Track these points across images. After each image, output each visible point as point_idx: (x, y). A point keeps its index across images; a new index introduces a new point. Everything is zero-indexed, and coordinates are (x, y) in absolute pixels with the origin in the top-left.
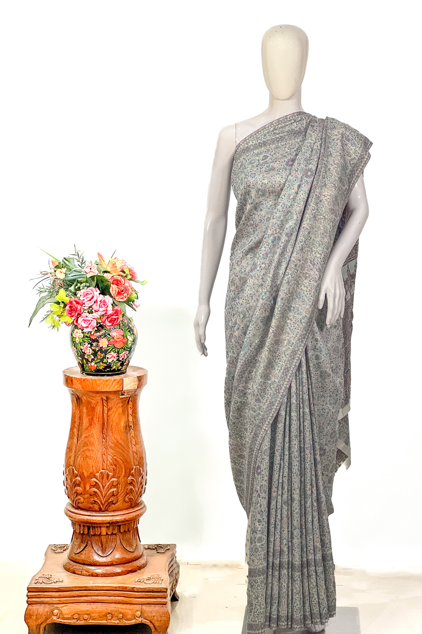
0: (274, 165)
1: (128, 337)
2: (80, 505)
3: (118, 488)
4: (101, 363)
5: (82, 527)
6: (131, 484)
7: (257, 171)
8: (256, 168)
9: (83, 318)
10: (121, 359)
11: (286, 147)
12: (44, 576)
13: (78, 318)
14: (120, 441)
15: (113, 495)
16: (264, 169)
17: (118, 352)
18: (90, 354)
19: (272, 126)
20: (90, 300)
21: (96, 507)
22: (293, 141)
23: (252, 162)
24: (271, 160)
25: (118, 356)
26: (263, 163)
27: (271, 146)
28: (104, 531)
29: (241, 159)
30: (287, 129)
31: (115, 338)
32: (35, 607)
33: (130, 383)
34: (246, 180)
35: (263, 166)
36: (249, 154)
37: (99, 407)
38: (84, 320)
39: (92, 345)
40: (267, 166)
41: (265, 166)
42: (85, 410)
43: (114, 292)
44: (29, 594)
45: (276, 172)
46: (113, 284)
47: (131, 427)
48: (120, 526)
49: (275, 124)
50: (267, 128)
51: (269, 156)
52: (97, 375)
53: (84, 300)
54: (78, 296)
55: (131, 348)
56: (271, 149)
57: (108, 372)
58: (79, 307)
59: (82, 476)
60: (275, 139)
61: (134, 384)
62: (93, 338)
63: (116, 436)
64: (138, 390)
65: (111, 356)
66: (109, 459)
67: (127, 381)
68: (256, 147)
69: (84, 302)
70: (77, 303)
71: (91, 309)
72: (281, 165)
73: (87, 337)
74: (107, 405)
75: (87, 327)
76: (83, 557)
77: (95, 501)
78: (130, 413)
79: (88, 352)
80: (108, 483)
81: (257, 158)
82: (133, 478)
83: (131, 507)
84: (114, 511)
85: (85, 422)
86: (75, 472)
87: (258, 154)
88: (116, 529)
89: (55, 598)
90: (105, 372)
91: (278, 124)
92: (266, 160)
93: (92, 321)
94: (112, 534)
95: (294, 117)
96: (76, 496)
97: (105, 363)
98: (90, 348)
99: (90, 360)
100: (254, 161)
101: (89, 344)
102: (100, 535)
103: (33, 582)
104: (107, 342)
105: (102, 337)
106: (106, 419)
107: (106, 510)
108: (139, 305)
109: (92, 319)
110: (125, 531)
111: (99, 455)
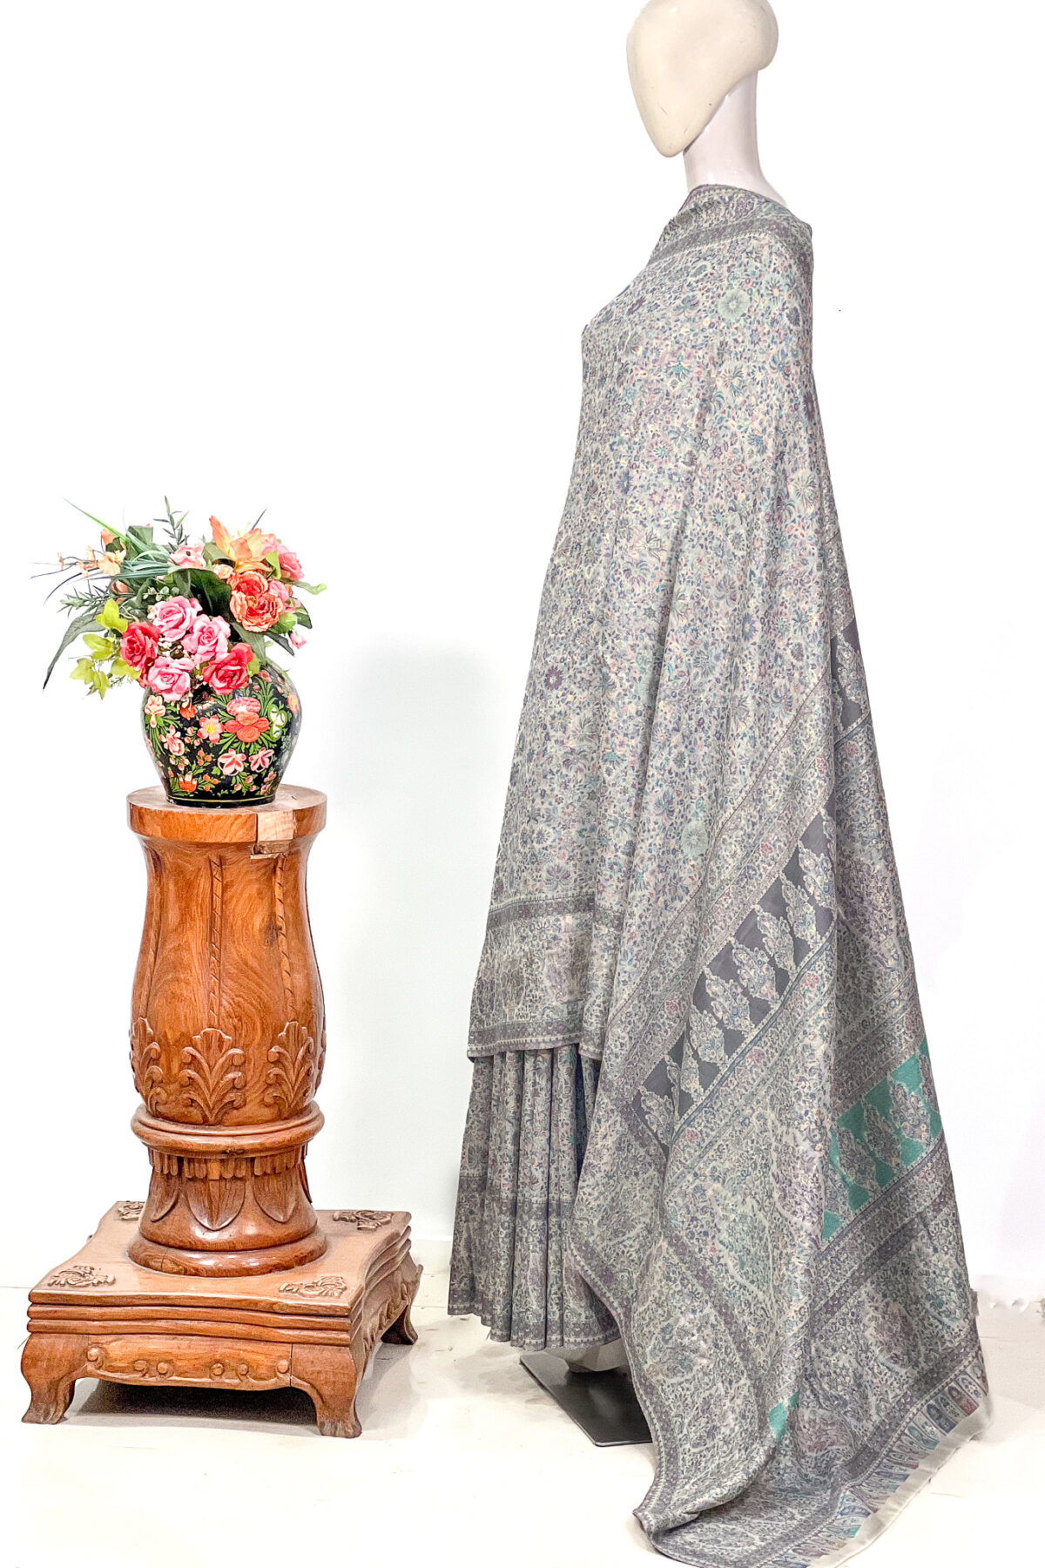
1: (273, 716)
2: (161, 1109)
3: (244, 1073)
4: (207, 776)
5: (166, 1160)
6: (277, 1063)
9: (158, 670)
10: (254, 768)
12: (77, 1270)
13: (148, 669)
14: (252, 962)
15: (234, 1088)
17: (247, 751)
18: (181, 754)
20: (176, 627)
21: (195, 1114)
25: (247, 761)
28: (215, 1170)
31: (239, 718)
32: (46, 1340)
33: (275, 826)
37: (203, 880)
38: (163, 675)
39: (184, 733)
42: (172, 887)
43: (238, 608)
44: (33, 1309)
46: (238, 588)
47: (281, 929)
48: (253, 1160)
52: (198, 805)
53: (161, 626)
54: (149, 616)
55: (279, 742)
57: (224, 797)
58: (149, 642)
59: (164, 1043)
61: (285, 827)
62: (188, 716)
63: (242, 950)
64: (299, 841)
65: (230, 760)
66: (225, 1003)
67: (267, 821)
69: (162, 630)
70: (146, 632)
71: (179, 647)
73: (173, 714)
74: (222, 875)
75: (169, 691)
76: (168, 1230)
77: (193, 1101)
78: (277, 896)
79: (177, 749)
80: (221, 1061)
82: (282, 1050)
83: (280, 1117)
84: (239, 1124)
85: (173, 916)
86: (149, 1029)
88: (243, 1167)
89: (94, 1320)
90: (217, 798)
93: (180, 675)
94: (235, 1178)
96: (151, 1088)
97: (216, 776)
98: (179, 741)
99: (182, 769)
101: (177, 730)
102: (205, 1180)
103: (46, 1282)
104: (219, 726)
105: (208, 714)
106: (218, 910)
107: (219, 1123)
108: (304, 643)
109: (180, 672)
110: (265, 1174)
111: (201, 994)
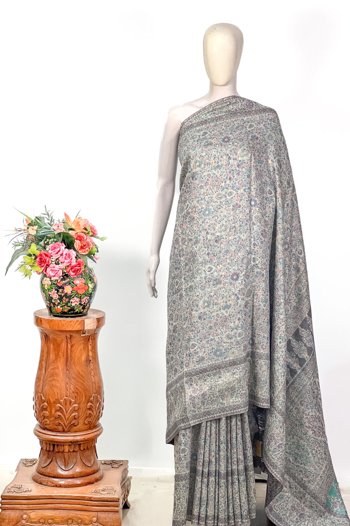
0: (212, 141)
1: (89, 285)
2: (47, 427)
3: (78, 413)
4: (66, 306)
5: (48, 445)
6: (90, 409)
7: (197, 145)
8: (197, 142)
9: (51, 269)
10: (82, 303)
11: (223, 125)
12: (16, 486)
13: (46, 268)
14: (82, 373)
15: (75, 418)
16: (203, 144)
17: (80, 297)
18: (57, 299)
19: (211, 107)
20: (57, 253)
21: (60, 428)
22: (229, 120)
23: (194, 137)
24: (209, 136)
25: (80, 301)
26: (203, 138)
27: (211, 124)
28: (67, 448)
29: (185, 134)
30: (225, 110)
31: (78, 286)
32: (7, 512)
33: (90, 324)
34: (188, 152)
35: (202, 141)
36: (192, 130)
37: (64, 344)
38: (52, 270)
39: (58, 291)
40: (206, 142)
41: (205, 141)
42: (52, 346)
43: (78, 246)
44: (2, 501)
45: (213, 147)
46: (77, 239)
47: (91, 360)
48: (80, 444)
49: (214, 106)
50: (207, 109)
51: (208, 132)
52: (62, 317)
53: (52, 253)
54: (47, 249)
55: (91, 294)
56: (211, 126)
57: (72, 314)
58: (48, 259)
59: (49, 402)
60: (215, 118)
61: (94, 324)
62: (59, 285)
63: (77, 368)
64: (97, 329)
65: (74, 301)
66: (72, 388)
67: (88, 322)
68: (198, 124)
70: (46, 255)
71: (58, 260)
72: (218, 141)
73: (54, 284)
74: (71, 342)
75: (54, 276)
76: (48, 470)
77: (59, 423)
78: (90, 349)
79: (55, 297)
80: (70, 409)
81: (198, 134)
82: (92, 404)
83: (90, 428)
84: (76, 432)
85: (52, 356)
86: (43, 398)
87: (199, 131)
88: (77, 447)
89: (25, 505)
90: (69, 314)
91: (216, 106)
92: (205, 136)
93: (58, 271)
94: (74, 451)
95: (229, 100)
96: (44, 419)
97: (69, 306)
98: (56, 294)
99: (57, 304)
100: (195, 136)
101: (55, 290)
102: (63, 452)
103: (6, 491)
104: (71, 288)
105: (67, 284)
106: (69, 354)
107: (69, 431)
108: (99, 258)
109: (58, 269)
110: (84, 449)
111: (63, 384)
